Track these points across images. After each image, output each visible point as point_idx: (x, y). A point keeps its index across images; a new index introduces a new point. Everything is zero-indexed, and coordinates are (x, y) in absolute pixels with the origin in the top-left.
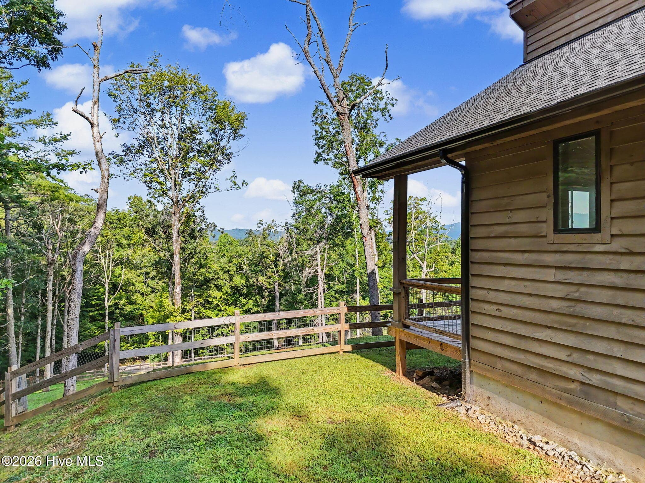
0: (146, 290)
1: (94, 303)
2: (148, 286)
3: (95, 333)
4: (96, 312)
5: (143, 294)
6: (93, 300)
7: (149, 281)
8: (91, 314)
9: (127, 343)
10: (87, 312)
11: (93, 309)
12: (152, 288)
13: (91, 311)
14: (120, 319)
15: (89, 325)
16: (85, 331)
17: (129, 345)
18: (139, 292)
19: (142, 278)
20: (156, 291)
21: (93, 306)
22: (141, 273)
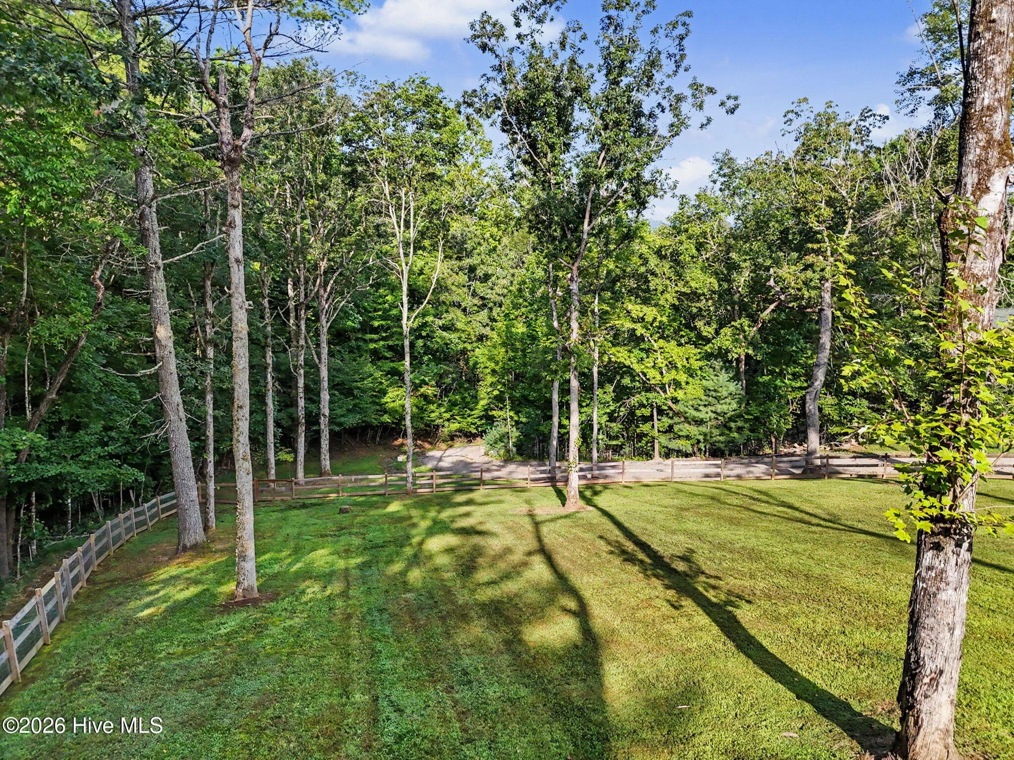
0: (469, 302)
1: (376, 324)
2: (474, 294)
3: (381, 383)
4: (382, 343)
5: (464, 310)
6: (374, 319)
7: (476, 285)
8: (372, 346)
9: (440, 405)
10: (365, 341)
11: (375, 336)
12: (483, 298)
13: (372, 340)
14: (426, 358)
15: (369, 368)
16: (363, 379)
17: (443, 410)
18: (459, 306)
19: (463, 278)
20: (491, 305)
21: (375, 330)
22: (461, 269)
